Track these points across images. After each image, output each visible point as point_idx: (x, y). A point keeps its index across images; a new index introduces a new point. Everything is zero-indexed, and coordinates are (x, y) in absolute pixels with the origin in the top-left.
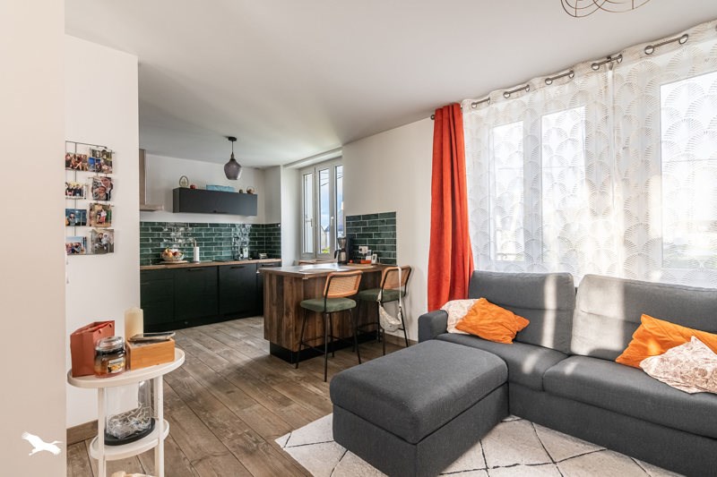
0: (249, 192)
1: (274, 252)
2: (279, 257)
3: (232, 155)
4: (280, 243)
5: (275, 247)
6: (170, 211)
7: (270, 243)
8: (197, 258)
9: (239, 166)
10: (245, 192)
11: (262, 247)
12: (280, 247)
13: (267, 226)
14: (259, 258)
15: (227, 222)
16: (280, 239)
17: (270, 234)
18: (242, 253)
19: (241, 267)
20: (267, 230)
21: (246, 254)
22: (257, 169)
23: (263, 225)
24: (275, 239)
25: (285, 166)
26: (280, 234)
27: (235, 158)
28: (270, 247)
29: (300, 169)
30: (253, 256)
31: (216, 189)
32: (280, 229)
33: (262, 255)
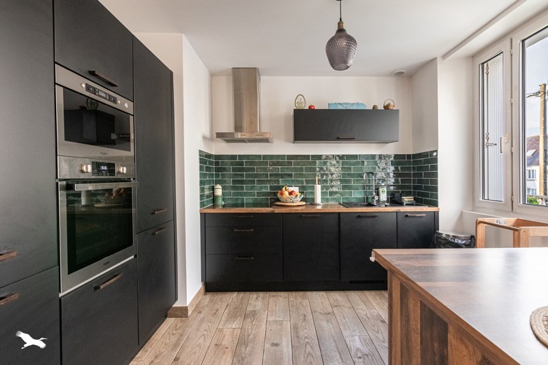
0: (386, 107)
1: (427, 195)
2: (435, 204)
3: (340, 23)
4: (436, 182)
5: (427, 188)
6: (290, 142)
7: (420, 181)
8: (318, 200)
9: (351, 40)
10: (381, 107)
11: (409, 187)
12: (436, 189)
13: (415, 156)
14: (401, 204)
15: (358, 153)
16: (436, 175)
17: (420, 168)
18: (378, 194)
19: (372, 216)
20: (415, 163)
21: (384, 197)
22: (399, 74)
23: (409, 156)
24: (427, 175)
25: (445, 56)
26: (435, 168)
27: (345, 27)
28: (420, 188)
29: (473, 56)
30: (394, 200)
31: (340, 107)
32: (435, 160)
33: (406, 199)
